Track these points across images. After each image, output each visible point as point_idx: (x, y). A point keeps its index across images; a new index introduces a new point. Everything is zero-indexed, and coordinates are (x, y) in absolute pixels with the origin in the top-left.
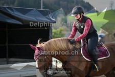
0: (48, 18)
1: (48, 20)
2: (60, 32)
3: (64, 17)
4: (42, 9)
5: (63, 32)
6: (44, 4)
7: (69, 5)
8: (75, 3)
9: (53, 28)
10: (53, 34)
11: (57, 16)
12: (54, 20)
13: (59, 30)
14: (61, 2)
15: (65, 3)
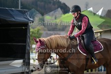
0: (25, 18)
1: (26, 20)
2: (38, 32)
3: (41, 17)
4: (19, 9)
5: (40, 32)
6: (22, 5)
7: (46, 6)
8: (52, 4)
10: (31, 33)
11: (34, 16)
12: (32, 19)
13: (36, 29)
14: (39, 3)
15: (42, 3)
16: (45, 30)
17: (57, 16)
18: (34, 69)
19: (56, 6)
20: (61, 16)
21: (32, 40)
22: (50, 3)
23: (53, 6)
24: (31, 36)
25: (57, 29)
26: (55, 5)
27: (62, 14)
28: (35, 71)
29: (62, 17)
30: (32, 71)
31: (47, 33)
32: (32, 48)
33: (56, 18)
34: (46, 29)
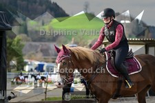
2: (18, 42)
5: (21, 43)
7: (30, 6)
8: (37, 4)
9: (7, 37)
10: (8, 45)
12: (8, 25)
14: (19, 2)
16: (27, 41)
17: (45, 21)
18: (12, 95)
19: (44, 7)
20: (51, 21)
21: (10, 54)
22: (35, 2)
23: (40, 7)
24: (8, 49)
25: (44, 38)
26: (42, 6)
27: (52, 18)
28: (14, 97)
29: (51, 23)
30: (10, 98)
31: (31, 45)
32: (9, 66)
33: (43, 24)
34: (29, 38)
